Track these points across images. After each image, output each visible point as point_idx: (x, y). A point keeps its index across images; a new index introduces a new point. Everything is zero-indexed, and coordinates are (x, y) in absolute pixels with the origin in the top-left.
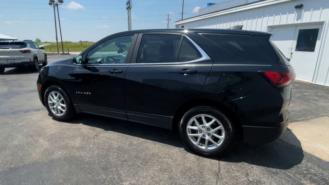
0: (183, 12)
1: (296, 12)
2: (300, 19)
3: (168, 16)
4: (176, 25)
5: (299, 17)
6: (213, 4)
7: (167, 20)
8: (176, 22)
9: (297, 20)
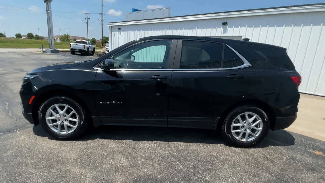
0: (102, 12)
1: (223, 28)
2: (226, 33)
3: (87, 15)
4: (111, 26)
5: (225, 32)
6: (137, 10)
7: (86, 19)
8: (110, 23)
9: (223, 34)
